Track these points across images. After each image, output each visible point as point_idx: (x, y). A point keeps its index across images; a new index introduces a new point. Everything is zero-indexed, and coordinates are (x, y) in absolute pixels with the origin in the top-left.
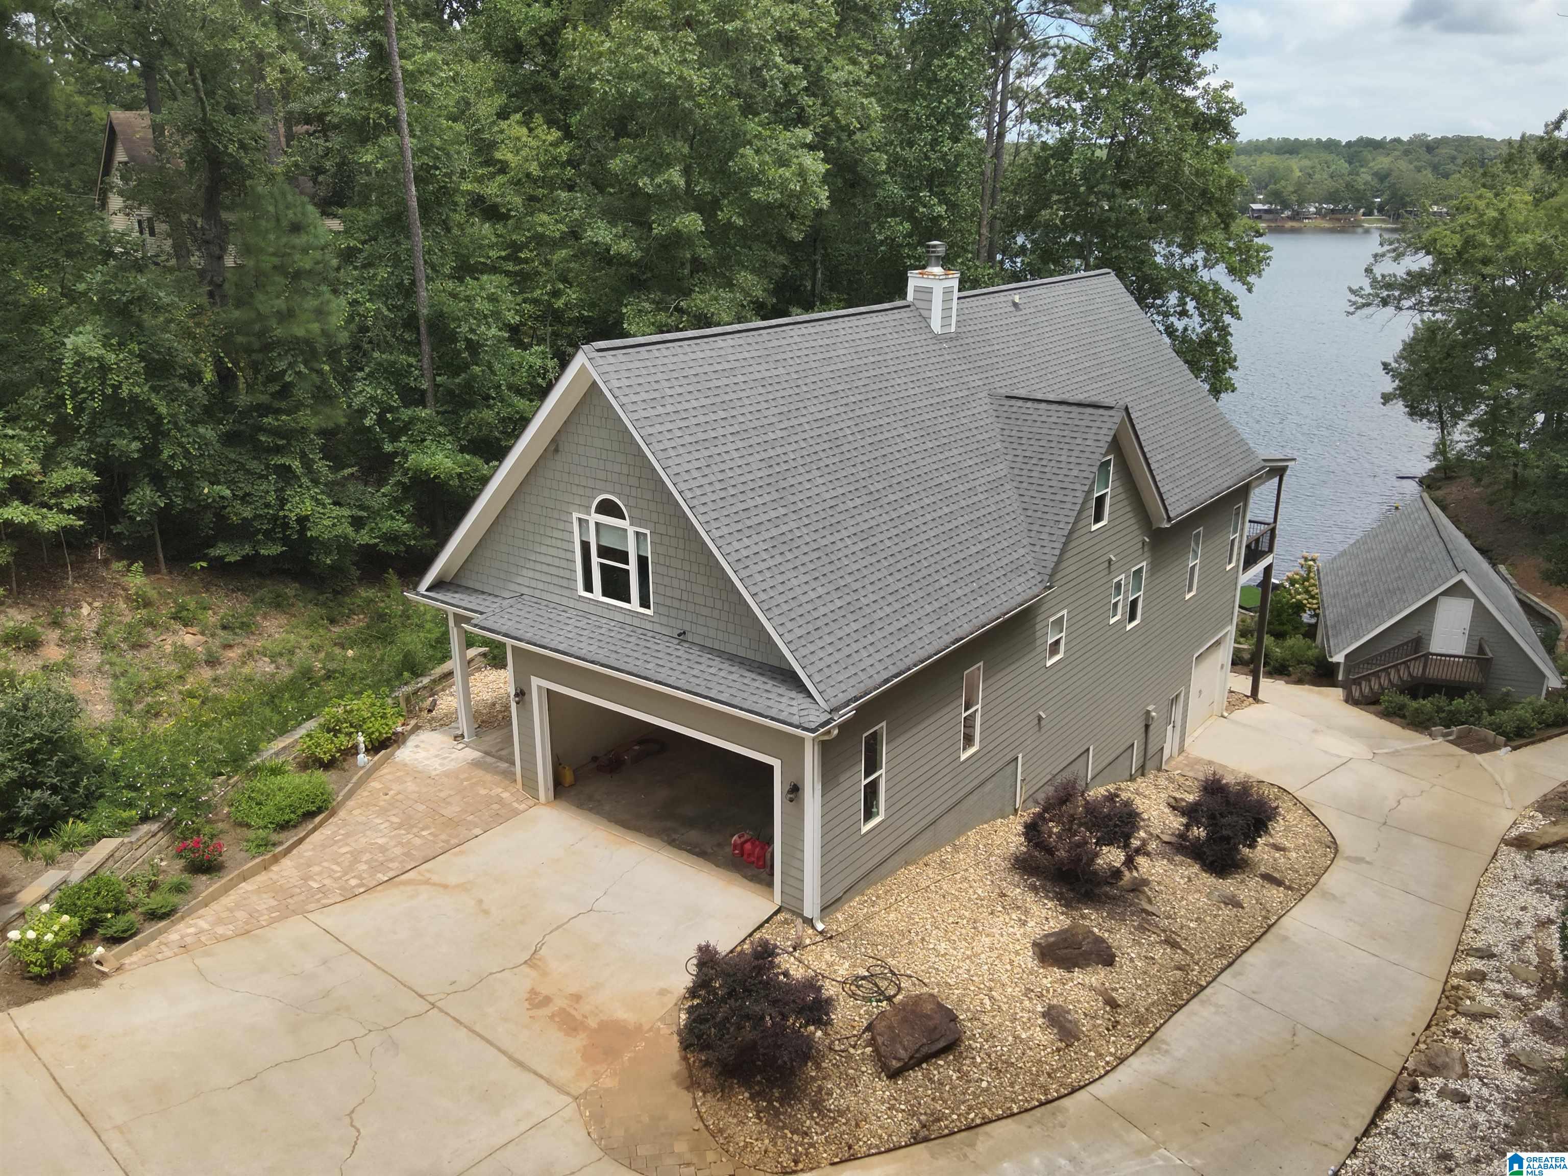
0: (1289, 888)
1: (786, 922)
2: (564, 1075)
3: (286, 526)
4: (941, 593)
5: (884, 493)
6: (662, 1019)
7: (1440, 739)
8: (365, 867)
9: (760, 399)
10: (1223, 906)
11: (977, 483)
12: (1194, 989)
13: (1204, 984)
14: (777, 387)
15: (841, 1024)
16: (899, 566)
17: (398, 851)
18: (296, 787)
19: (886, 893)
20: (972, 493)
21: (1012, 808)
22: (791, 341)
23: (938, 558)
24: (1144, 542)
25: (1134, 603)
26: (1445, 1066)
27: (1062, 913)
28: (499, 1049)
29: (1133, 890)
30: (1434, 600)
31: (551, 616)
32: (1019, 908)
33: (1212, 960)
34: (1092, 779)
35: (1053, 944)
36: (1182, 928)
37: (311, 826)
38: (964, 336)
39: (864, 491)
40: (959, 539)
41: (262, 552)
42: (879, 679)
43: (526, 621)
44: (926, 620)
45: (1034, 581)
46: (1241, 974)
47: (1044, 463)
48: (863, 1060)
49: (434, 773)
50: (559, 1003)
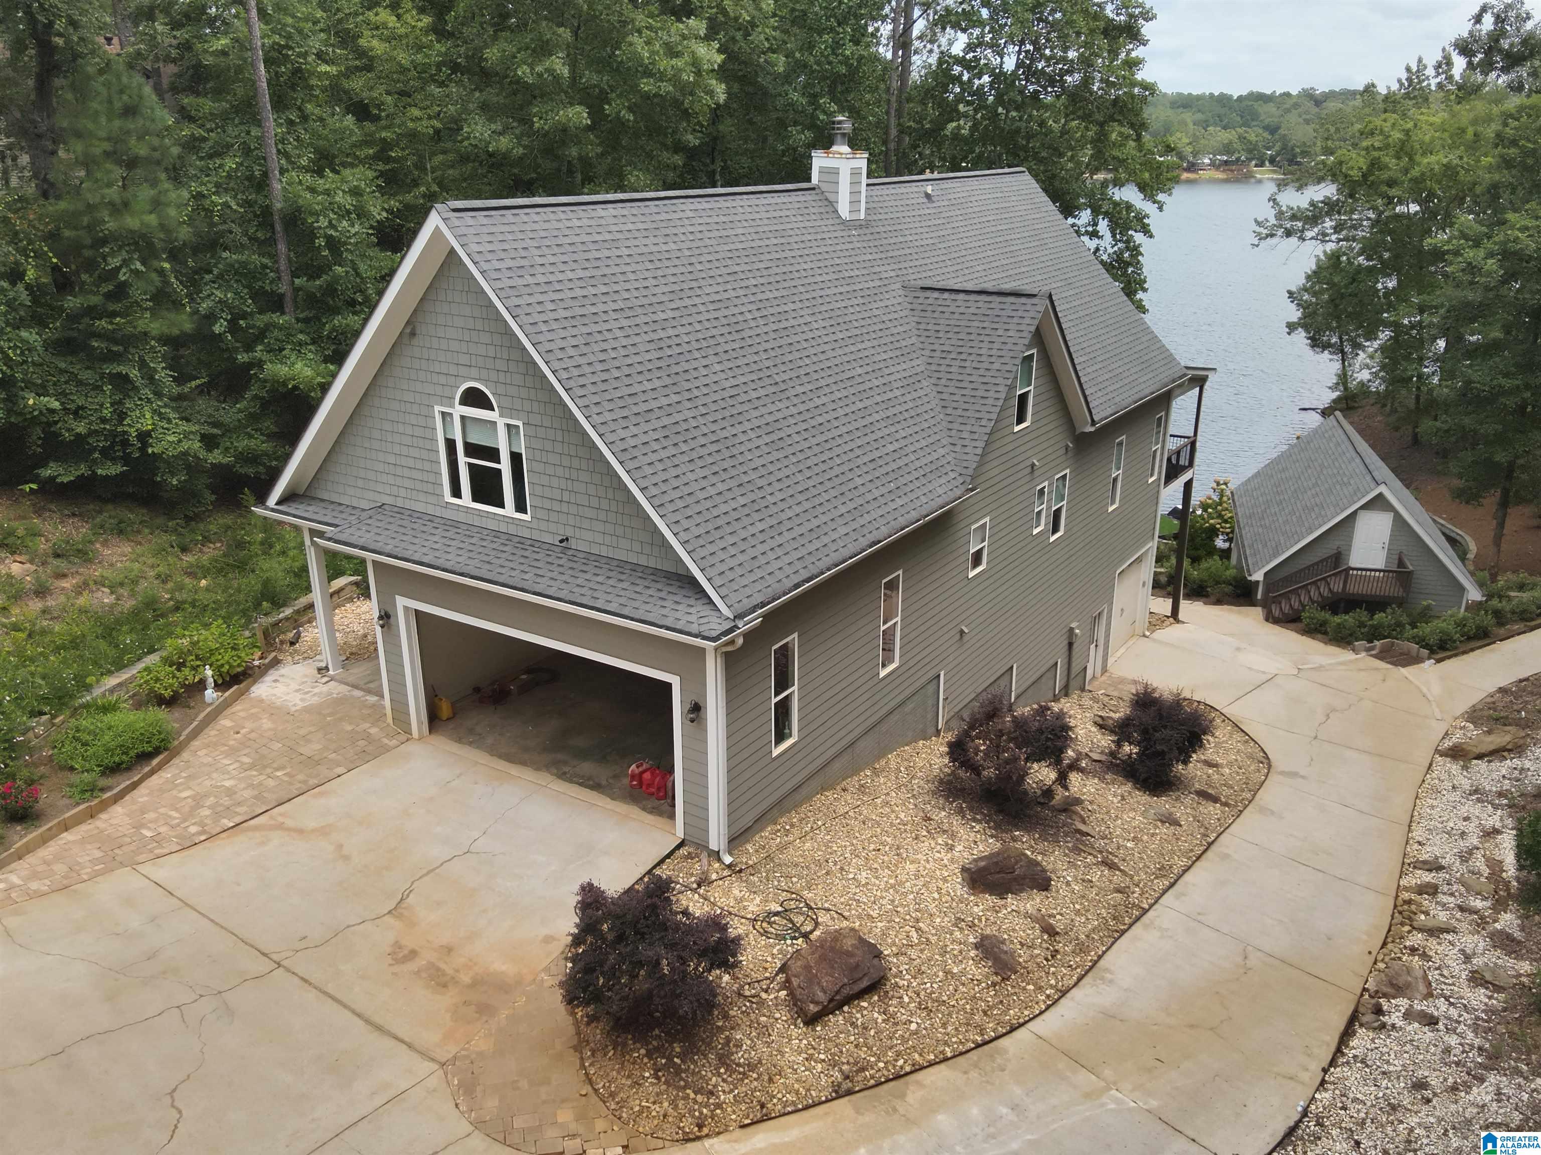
0: (1226, 804)
1: (690, 856)
2: (430, 1038)
3: (125, 443)
4: (856, 493)
5: (791, 384)
6: (547, 970)
7: (1363, 654)
8: (207, 812)
9: (647, 274)
10: (1159, 824)
11: (892, 378)
12: (1136, 913)
13: (1146, 906)
14: (667, 263)
15: (751, 966)
16: (809, 463)
17: (247, 794)
18: (129, 725)
19: (801, 820)
20: (887, 388)
21: (934, 729)
22: (681, 215)
23: (851, 455)
24: (1067, 447)
25: (1057, 514)
26: (1408, 985)
27: (992, 836)
28: (354, 1012)
29: (1065, 810)
30: (1354, 514)
31: (415, 526)
32: (945, 832)
33: (1152, 881)
34: (1017, 698)
35: (984, 869)
36: (1118, 848)
37: (147, 769)
38: (874, 223)
39: (768, 381)
40: (874, 437)
41: (99, 472)
42: (788, 584)
43: (387, 533)
44: (841, 521)
45: (955, 483)
46: (1184, 895)
47: (963, 357)
48: (777, 1005)
49: (294, 709)
50: (427, 957)
